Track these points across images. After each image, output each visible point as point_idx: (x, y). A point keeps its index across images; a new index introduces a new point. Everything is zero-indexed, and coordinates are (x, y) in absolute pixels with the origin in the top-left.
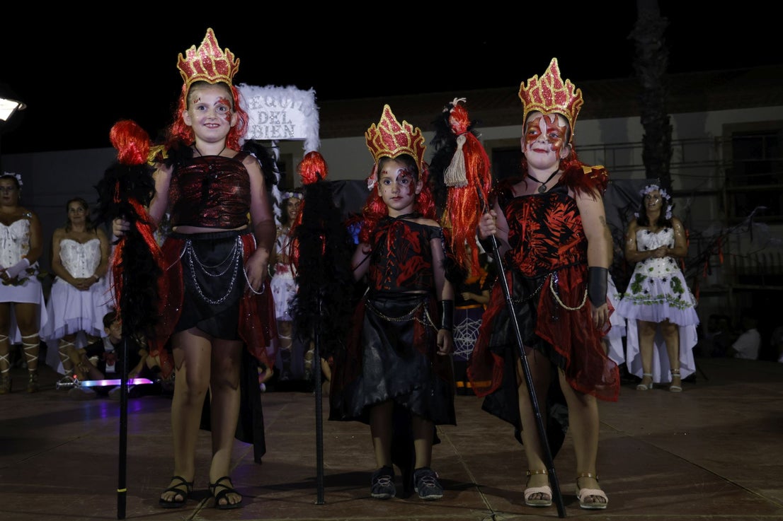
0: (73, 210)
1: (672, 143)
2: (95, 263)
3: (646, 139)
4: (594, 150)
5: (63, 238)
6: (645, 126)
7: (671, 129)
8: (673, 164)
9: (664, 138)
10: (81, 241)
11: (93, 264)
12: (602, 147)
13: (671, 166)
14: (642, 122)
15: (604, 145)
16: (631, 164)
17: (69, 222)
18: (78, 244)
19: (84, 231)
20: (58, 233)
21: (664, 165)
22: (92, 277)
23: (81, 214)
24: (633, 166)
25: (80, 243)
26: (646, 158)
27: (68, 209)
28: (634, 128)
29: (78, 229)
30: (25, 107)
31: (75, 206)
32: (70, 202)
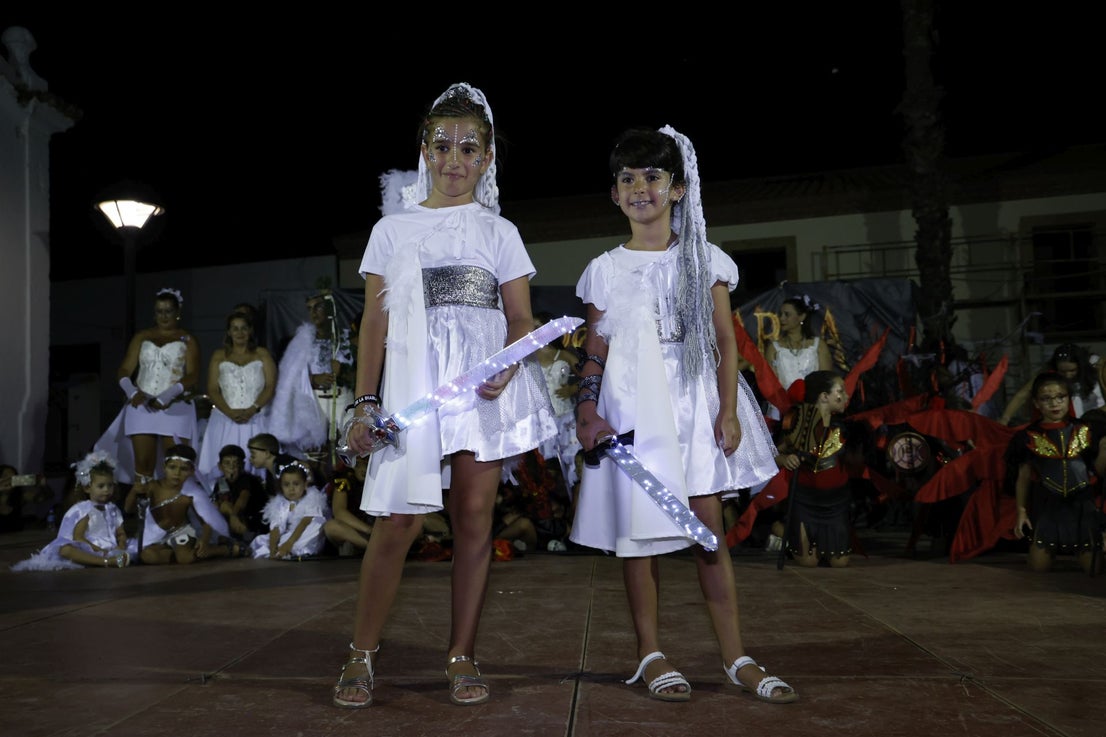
0: (236, 329)
1: (952, 241)
2: (258, 390)
3: (919, 236)
4: (860, 251)
5: (222, 360)
6: (918, 220)
7: (950, 223)
8: (954, 267)
9: (941, 234)
10: (241, 363)
11: (254, 390)
12: (868, 248)
13: (952, 270)
14: (913, 215)
15: (871, 245)
16: (906, 268)
17: (230, 341)
18: (237, 367)
19: (246, 352)
20: (219, 354)
21: (942, 268)
22: (253, 407)
23: (246, 333)
24: (908, 270)
25: (239, 365)
26: (919, 259)
27: (229, 326)
28: (907, 224)
29: (240, 351)
30: (163, 211)
31: (238, 323)
32: (231, 318)
